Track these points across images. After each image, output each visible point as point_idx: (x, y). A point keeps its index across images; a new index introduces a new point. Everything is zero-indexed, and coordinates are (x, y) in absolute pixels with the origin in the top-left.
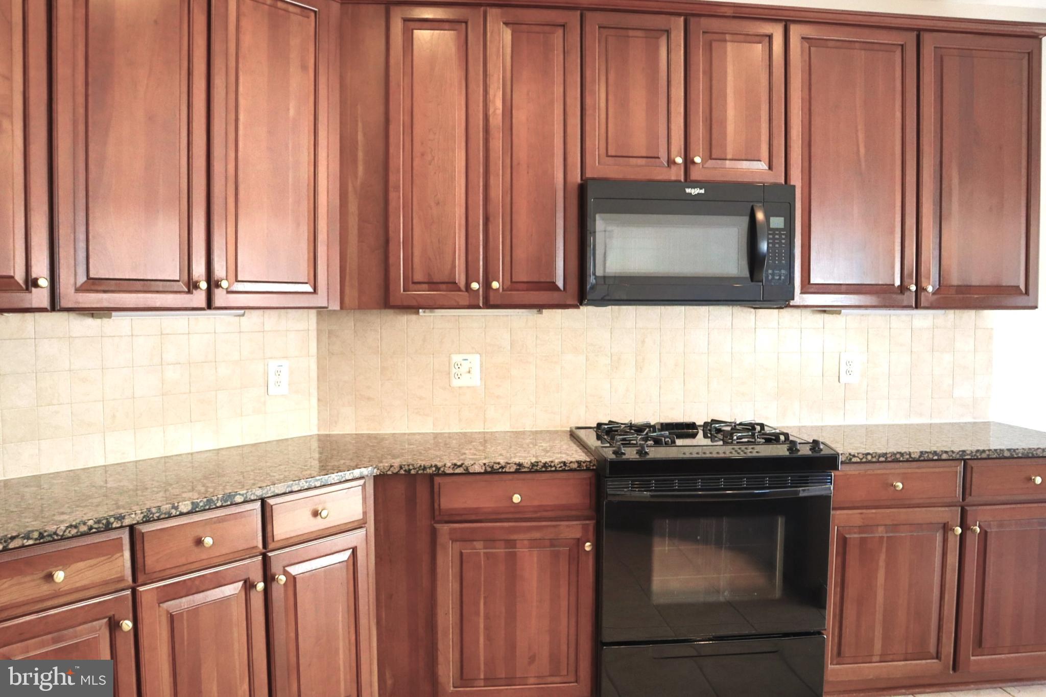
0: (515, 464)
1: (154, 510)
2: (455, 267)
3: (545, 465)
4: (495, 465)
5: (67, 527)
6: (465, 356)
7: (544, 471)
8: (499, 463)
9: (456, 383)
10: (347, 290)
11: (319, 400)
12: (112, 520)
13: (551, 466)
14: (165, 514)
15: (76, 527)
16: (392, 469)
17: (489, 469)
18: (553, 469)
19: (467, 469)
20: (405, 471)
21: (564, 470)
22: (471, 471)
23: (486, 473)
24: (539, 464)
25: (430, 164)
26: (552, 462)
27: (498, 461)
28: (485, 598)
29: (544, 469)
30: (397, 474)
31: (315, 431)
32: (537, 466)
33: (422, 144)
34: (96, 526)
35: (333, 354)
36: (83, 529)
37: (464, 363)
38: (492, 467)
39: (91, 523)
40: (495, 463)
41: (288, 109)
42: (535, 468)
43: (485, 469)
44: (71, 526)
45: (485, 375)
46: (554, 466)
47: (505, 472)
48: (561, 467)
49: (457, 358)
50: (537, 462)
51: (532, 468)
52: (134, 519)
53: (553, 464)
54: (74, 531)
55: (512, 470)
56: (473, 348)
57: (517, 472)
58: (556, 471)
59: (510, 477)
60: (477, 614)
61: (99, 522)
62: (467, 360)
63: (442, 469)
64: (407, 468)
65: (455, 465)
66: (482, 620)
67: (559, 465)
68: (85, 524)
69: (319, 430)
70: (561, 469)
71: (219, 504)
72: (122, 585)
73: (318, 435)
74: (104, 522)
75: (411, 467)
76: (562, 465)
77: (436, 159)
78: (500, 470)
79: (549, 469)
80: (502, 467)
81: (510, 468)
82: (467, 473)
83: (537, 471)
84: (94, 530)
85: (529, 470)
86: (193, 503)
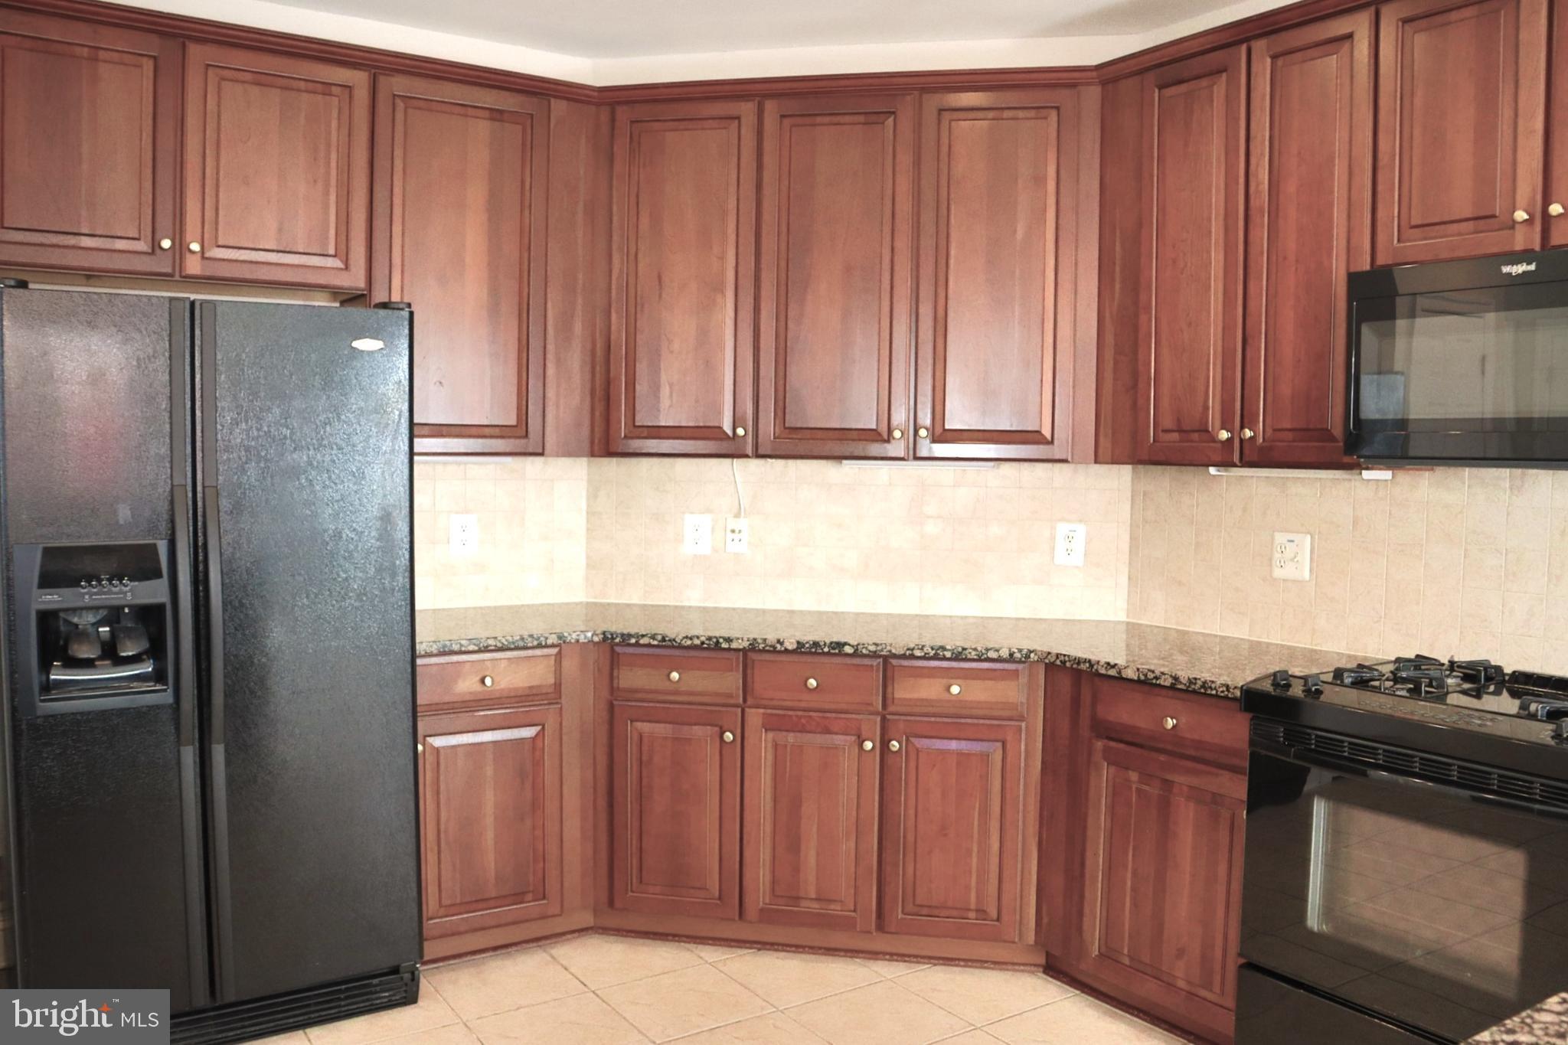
0: (1171, 676)
1: (760, 641)
2: (1208, 408)
3: (1204, 685)
4: (1149, 673)
5: (684, 638)
6: (1291, 536)
7: (1202, 693)
8: (1153, 672)
9: (1278, 573)
10: (1102, 439)
11: (1129, 578)
12: (721, 640)
13: (1211, 688)
14: (771, 646)
15: (691, 639)
16: (1049, 657)
17: (1142, 678)
18: (1214, 692)
19: (1119, 672)
20: (1061, 661)
21: (1226, 697)
22: (1124, 676)
23: (1139, 681)
24: (1198, 681)
25: (1182, 273)
26: (1213, 682)
27: (1152, 668)
28: (1134, 849)
29: (1202, 691)
30: (1053, 664)
31: (1122, 617)
32: (1195, 684)
33: (1174, 247)
34: (707, 642)
35: (1146, 522)
36: (697, 642)
37: (1288, 545)
38: (1146, 675)
39: (703, 639)
40: (1149, 670)
41: (1015, 231)
42: (1193, 686)
43: (1139, 677)
44: (687, 637)
45: (1317, 566)
46: (1215, 689)
47: (1159, 685)
48: (1222, 692)
49: (1280, 538)
50: (1196, 679)
51: (1189, 687)
52: (740, 644)
53: (1213, 686)
54: (689, 642)
55: (1167, 684)
56: (1302, 525)
57: (1172, 687)
58: (1216, 696)
59: (1164, 692)
60: (1125, 867)
61: (710, 639)
62: (1292, 541)
63: (1095, 667)
64: (1062, 658)
65: (1108, 664)
66: (1129, 875)
67: (1221, 689)
68: (698, 637)
69: (1128, 617)
70: (1222, 694)
71: (826, 650)
72: (732, 701)
73: (1128, 623)
74: (715, 640)
75: (1067, 659)
76: (1225, 689)
77: (1189, 264)
78: (1154, 681)
79: (1209, 692)
80: (1156, 678)
81: (1165, 680)
82: (1120, 679)
83: (1194, 692)
84: (705, 646)
85: (1185, 688)
86: (798, 642)
